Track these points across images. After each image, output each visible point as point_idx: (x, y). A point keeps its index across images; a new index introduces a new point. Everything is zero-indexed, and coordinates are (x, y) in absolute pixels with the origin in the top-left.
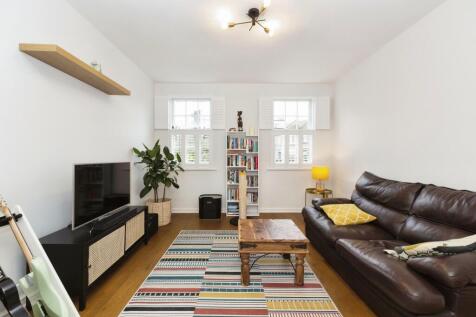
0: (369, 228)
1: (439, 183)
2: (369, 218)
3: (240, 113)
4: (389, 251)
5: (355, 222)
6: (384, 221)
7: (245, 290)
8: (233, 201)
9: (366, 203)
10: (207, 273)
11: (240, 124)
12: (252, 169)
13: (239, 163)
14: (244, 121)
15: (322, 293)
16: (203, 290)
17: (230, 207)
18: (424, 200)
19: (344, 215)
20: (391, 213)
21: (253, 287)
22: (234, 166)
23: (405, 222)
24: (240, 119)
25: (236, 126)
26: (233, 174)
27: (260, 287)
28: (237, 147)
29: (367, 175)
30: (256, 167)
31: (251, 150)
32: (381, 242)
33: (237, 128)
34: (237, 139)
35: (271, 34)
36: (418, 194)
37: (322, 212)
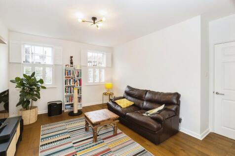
0: (133, 107)
1: (151, 90)
2: (132, 103)
3: (71, 57)
4: (144, 114)
5: (128, 105)
6: (137, 104)
7: (97, 144)
8: (68, 103)
9: (129, 98)
10: (74, 143)
11: (72, 63)
12: (78, 86)
13: (71, 83)
14: (73, 61)
15: (124, 135)
16: (77, 152)
17: (67, 107)
18: (148, 96)
19: (125, 103)
20: (139, 101)
21: (99, 142)
22: (69, 85)
23: (143, 103)
24: (71, 60)
25: (69, 64)
26: (69, 89)
27: (102, 141)
28: (70, 75)
29: (128, 87)
30: (80, 85)
31: (78, 76)
32: (139, 111)
33: (70, 65)
34: (70, 71)
35: (99, 28)
36: (146, 93)
37: (116, 104)
